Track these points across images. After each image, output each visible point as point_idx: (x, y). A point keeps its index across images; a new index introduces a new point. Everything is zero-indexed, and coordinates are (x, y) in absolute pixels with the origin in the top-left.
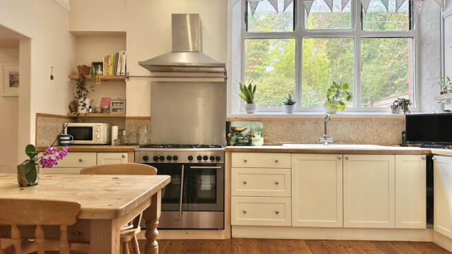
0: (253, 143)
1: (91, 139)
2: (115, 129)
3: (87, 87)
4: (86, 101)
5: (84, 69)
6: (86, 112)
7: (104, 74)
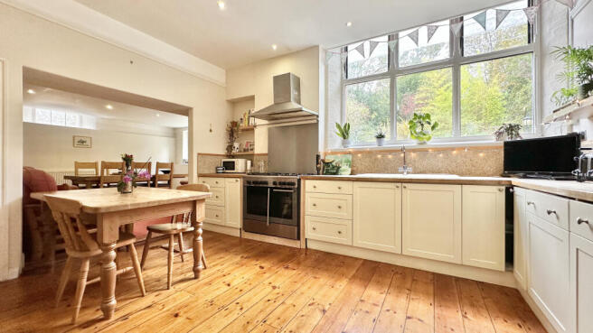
0: (340, 172)
1: (234, 169)
2: (249, 162)
3: (235, 135)
4: (236, 145)
5: (234, 124)
6: (235, 152)
7: (244, 125)
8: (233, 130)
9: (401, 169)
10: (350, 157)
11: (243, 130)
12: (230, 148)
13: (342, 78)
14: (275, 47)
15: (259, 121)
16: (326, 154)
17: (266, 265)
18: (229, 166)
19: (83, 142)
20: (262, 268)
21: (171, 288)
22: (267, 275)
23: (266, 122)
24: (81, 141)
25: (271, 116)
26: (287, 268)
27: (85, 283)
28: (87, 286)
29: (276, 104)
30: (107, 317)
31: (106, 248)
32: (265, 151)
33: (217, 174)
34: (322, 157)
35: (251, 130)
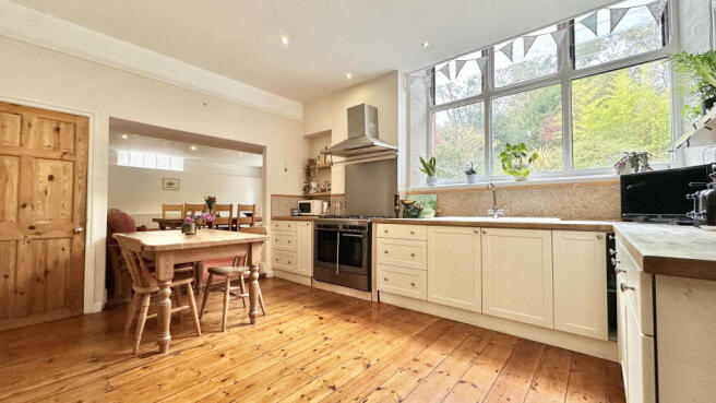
0: (422, 215)
1: (309, 212)
3: (312, 174)
4: (314, 185)
5: (311, 162)
6: (312, 192)
7: (320, 163)
8: (311, 170)
9: (491, 211)
10: (434, 197)
11: (320, 169)
12: (307, 188)
13: (428, 104)
14: (349, 76)
15: (336, 159)
16: (407, 194)
17: (326, 316)
18: (305, 208)
19: (171, 184)
20: (321, 318)
21: (226, 332)
22: (324, 326)
23: (342, 159)
24: (170, 182)
25: (347, 151)
26: (348, 320)
27: (145, 317)
28: (147, 321)
29: (351, 139)
30: (162, 351)
31: (162, 285)
32: (342, 191)
33: (292, 218)
34: (401, 198)
35: (327, 168)
